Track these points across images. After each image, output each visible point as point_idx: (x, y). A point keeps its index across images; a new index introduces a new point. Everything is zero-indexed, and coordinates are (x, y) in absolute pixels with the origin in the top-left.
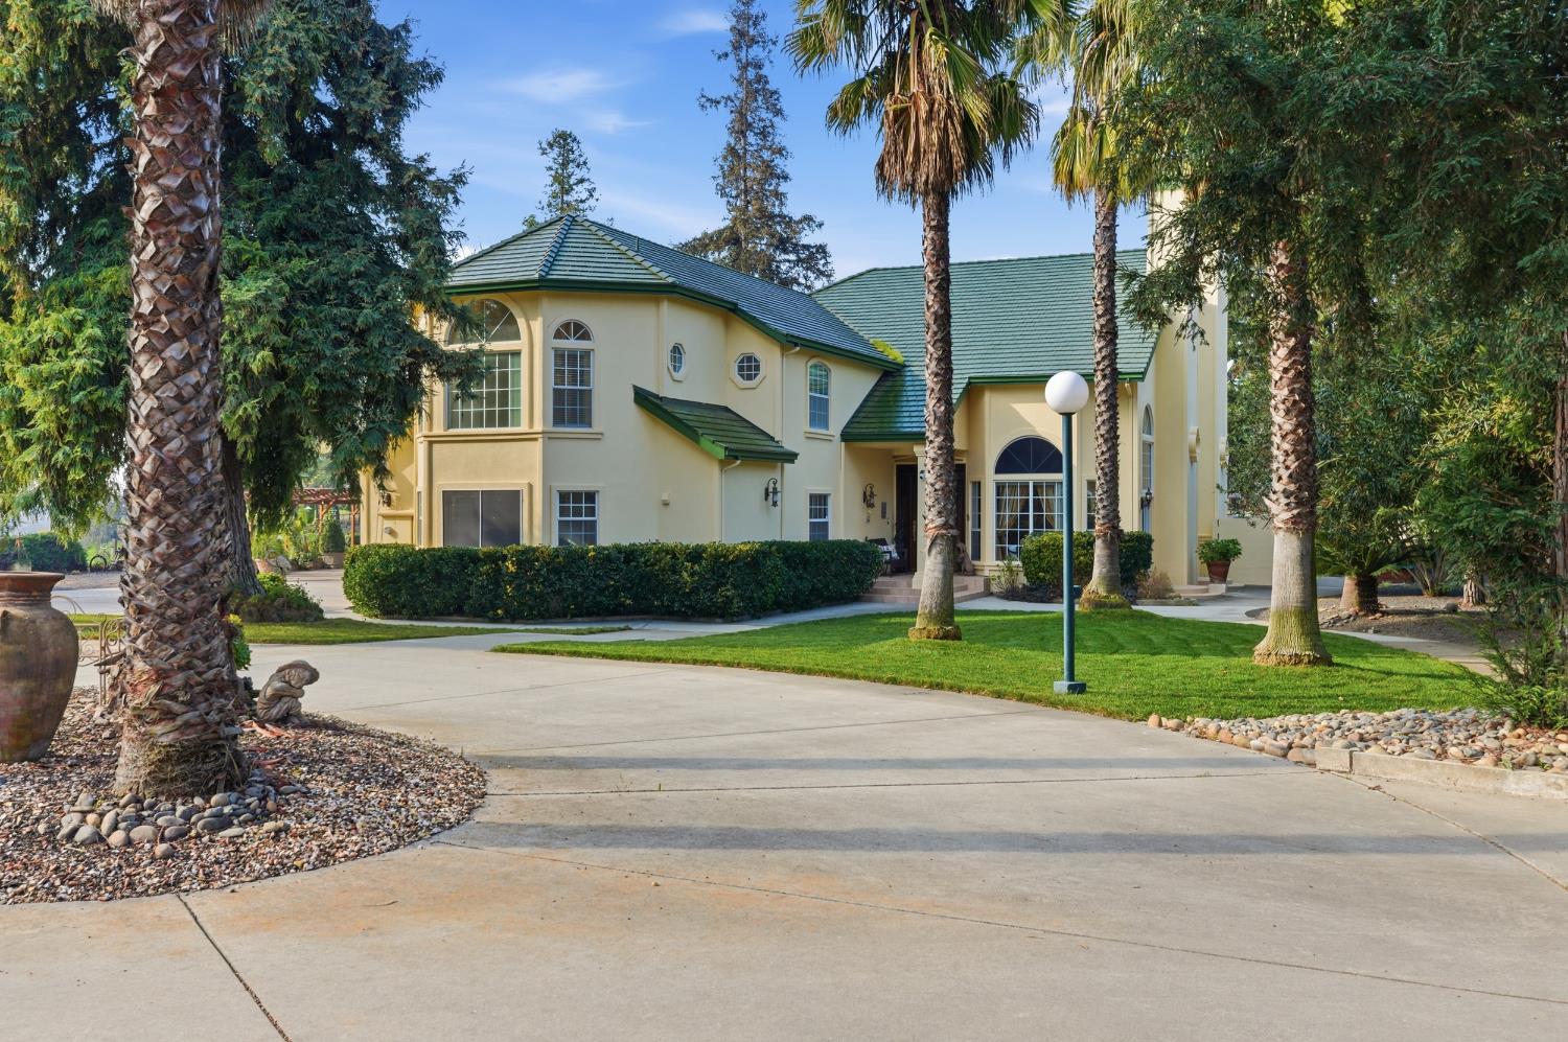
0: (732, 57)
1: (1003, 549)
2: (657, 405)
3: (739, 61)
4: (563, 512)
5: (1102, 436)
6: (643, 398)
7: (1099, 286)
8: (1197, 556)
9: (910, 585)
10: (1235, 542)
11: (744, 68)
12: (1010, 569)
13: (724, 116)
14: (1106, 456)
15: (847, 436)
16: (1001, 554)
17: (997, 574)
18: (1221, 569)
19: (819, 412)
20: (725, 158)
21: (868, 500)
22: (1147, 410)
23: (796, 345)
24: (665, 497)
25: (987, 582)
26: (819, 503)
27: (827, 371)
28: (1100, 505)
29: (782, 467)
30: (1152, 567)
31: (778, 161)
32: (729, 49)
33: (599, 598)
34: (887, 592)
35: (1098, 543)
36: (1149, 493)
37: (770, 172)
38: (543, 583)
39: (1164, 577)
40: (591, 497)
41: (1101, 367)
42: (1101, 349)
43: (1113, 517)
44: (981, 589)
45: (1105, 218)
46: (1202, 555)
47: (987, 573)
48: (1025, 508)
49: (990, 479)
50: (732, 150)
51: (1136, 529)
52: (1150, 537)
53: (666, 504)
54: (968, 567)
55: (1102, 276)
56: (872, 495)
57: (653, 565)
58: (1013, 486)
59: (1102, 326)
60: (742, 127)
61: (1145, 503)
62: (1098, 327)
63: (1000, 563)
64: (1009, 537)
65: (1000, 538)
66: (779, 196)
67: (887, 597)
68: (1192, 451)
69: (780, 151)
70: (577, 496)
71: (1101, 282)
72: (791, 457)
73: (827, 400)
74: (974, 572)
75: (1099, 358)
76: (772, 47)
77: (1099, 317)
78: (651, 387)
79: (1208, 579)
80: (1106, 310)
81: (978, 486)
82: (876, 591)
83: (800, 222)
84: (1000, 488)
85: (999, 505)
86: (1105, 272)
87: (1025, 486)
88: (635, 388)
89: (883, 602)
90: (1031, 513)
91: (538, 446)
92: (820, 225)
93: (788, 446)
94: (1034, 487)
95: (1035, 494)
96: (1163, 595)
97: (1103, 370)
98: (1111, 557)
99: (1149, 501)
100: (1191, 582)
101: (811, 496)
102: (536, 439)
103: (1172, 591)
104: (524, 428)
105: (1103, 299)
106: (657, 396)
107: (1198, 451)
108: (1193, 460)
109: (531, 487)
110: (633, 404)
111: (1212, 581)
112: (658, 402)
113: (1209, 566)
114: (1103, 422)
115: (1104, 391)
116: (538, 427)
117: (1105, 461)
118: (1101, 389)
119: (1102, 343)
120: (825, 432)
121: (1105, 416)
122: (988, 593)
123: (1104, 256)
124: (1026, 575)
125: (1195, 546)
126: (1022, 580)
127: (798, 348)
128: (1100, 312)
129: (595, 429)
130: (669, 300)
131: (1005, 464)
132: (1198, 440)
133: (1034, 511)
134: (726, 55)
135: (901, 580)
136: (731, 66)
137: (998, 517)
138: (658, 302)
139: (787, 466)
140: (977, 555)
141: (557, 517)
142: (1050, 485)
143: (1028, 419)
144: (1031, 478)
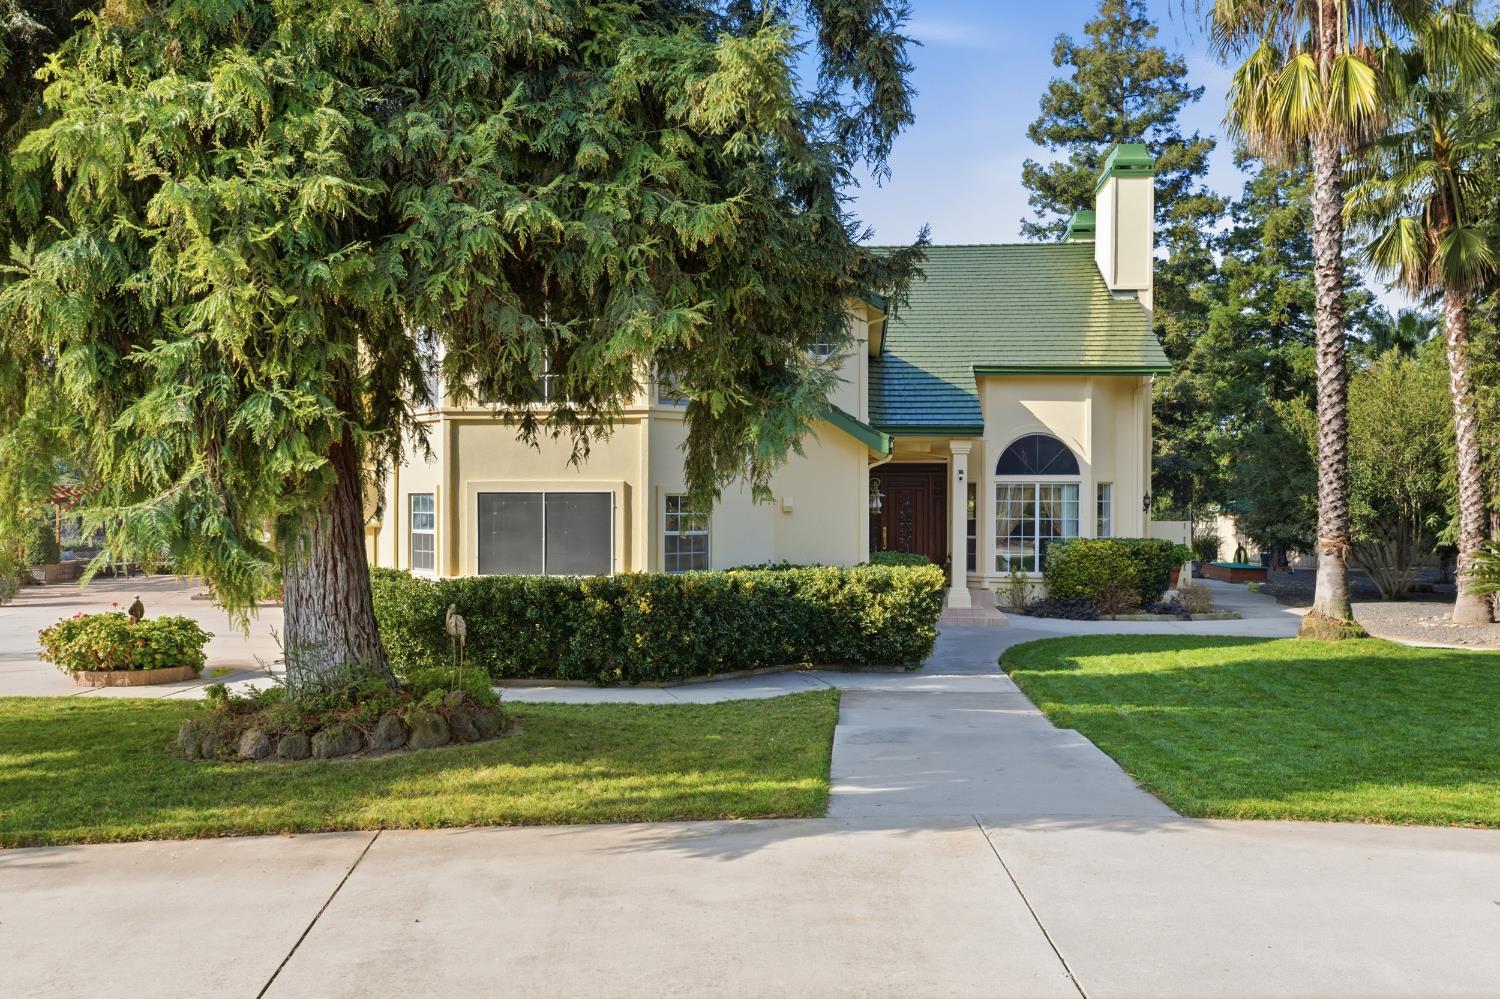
4: (670, 523)
24: (788, 502)
48: (1030, 513)
49: (990, 480)
58: (1017, 488)
65: (998, 546)
84: (1002, 490)
85: (1000, 509)
87: (1030, 489)
90: (1037, 519)
94: (1041, 489)
95: (1042, 496)
109: (628, 489)
116: (641, 402)
131: (1009, 463)
133: (1041, 515)
137: (999, 523)
140: (972, 566)
141: (663, 532)
142: (1059, 489)
143: (1036, 415)
144: (1038, 480)
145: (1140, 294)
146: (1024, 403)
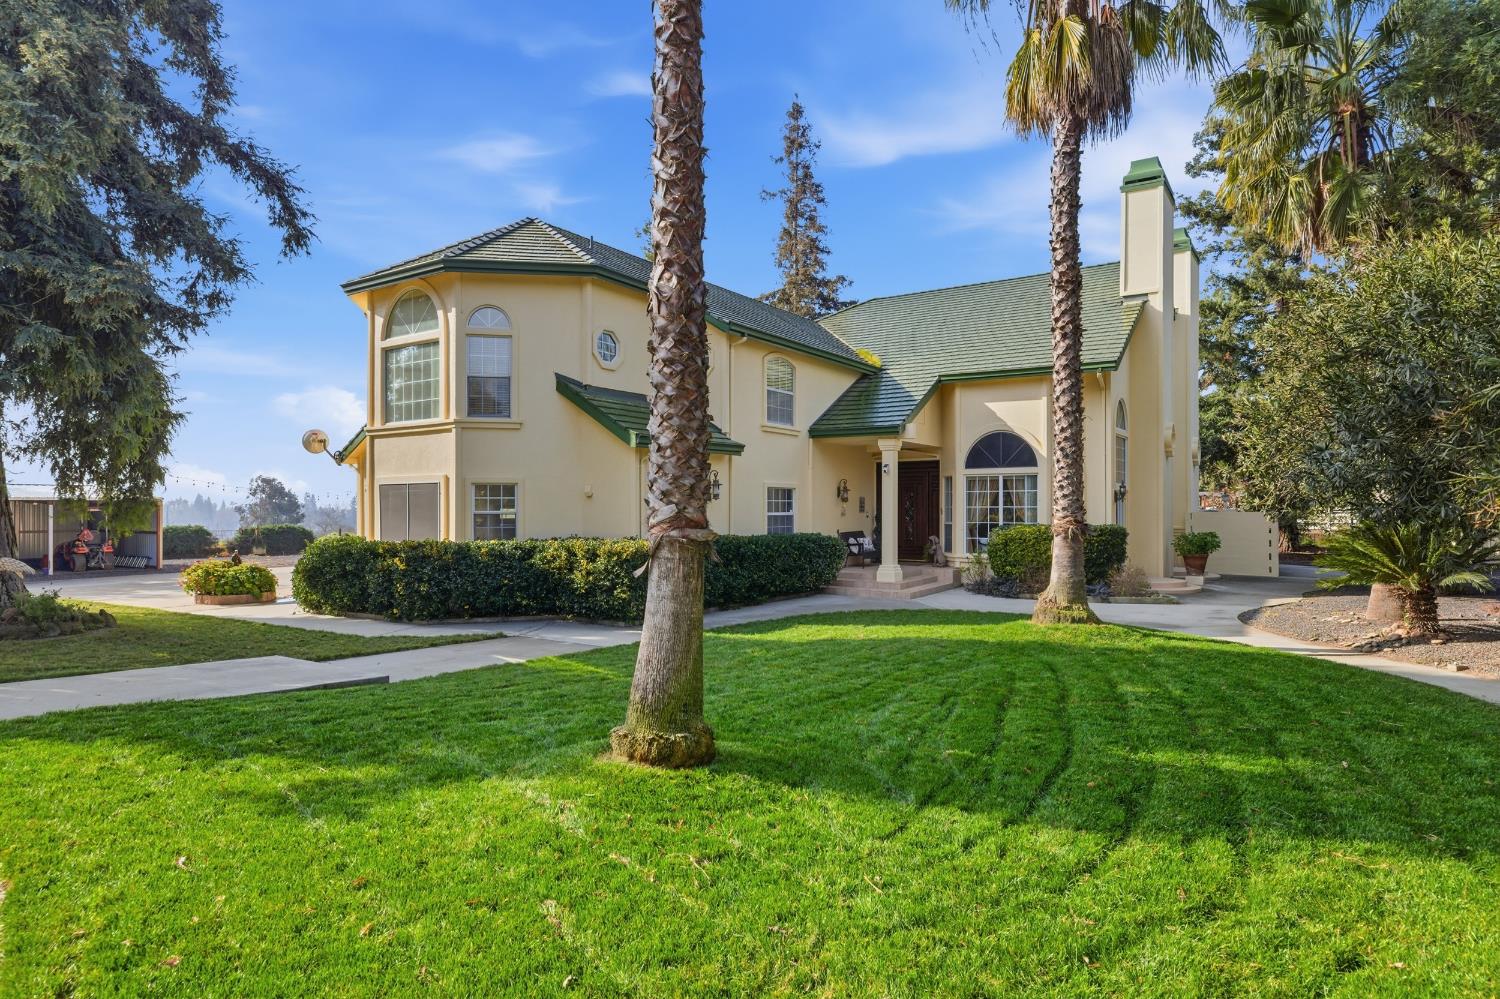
0: (786, 160)
1: (973, 542)
2: (577, 394)
3: (791, 163)
4: (479, 504)
5: (1062, 409)
6: (567, 388)
7: (1058, 225)
8: (1172, 548)
9: (875, 577)
10: (1213, 535)
11: (796, 167)
12: (979, 562)
13: (780, 207)
14: (1068, 433)
15: (815, 433)
16: (973, 546)
17: (966, 566)
18: (1198, 562)
19: (780, 408)
20: (782, 239)
21: (842, 493)
22: (1121, 404)
23: (743, 335)
24: (588, 489)
25: (958, 574)
26: (783, 497)
27: (793, 368)
28: (1059, 494)
29: (730, 460)
30: (1127, 562)
31: (821, 236)
32: (784, 155)
33: (492, 599)
34: (852, 585)
35: (1057, 541)
36: (1123, 486)
37: (814, 246)
38: (429, 581)
39: (1140, 573)
40: (510, 490)
41: (1060, 324)
42: (1061, 302)
43: (1077, 506)
44: (949, 580)
45: (1065, 143)
46: (1178, 546)
47: (957, 565)
48: (995, 502)
49: (961, 474)
50: (786, 232)
51: (1109, 522)
52: (1124, 530)
53: (589, 497)
54: (940, 559)
55: (1061, 213)
56: (846, 490)
57: (549, 562)
58: (983, 480)
59: (1061, 274)
60: (794, 214)
61: (1119, 496)
62: (1056, 276)
63: (970, 556)
64: (978, 531)
65: (971, 531)
66: (818, 262)
67: (850, 590)
68: (1167, 446)
69: (821, 229)
70: (495, 489)
71: (1060, 220)
72: (738, 449)
73: (791, 396)
74: (946, 564)
75: (1057, 313)
76: (816, 150)
77: (1058, 263)
78: (573, 374)
79: (1184, 570)
80: (1066, 254)
81: (949, 480)
82: (840, 584)
83: (835, 282)
84: (971, 482)
85: (970, 501)
86: (1065, 208)
87: (994, 481)
88: (558, 376)
89: (845, 595)
90: (1001, 507)
91: (450, 438)
92: (851, 283)
93: (735, 438)
94: (1005, 481)
95: (1005, 487)
96: (1140, 592)
97: (1062, 328)
98: (1074, 559)
99: (1123, 494)
100: (1166, 575)
101: (770, 490)
102: (449, 431)
103: (1148, 586)
104: (441, 419)
105: (1062, 240)
106: (579, 384)
107: (1174, 446)
108: (1168, 454)
109: (447, 479)
110: (556, 393)
111: (1189, 573)
112: (579, 390)
113: (1185, 558)
114: (1063, 392)
115: (1063, 354)
116: (453, 417)
117: (1066, 439)
118: (1060, 351)
119: (1062, 295)
120: (788, 427)
121: (1066, 385)
122: (958, 584)
123: (1063, 189)
124: (993, 568)
125: (1172, 539)
126: (990, 573)
127: (745, 338)
128: (1058, 258)
129: (514, 418)
130: (594, 283)
131: (976, 458)
132: (1173, 435)
133: (1005, 503)
134: (781, 159)
135: (866, 572)
136: (785, 167)
137: (969, 511)
138: (581, 285)
139: (735, 458)
140: (949, 548)
141: (472, 510)
142: (1020, 479)
143: (998, 414)
144: (1001, 472)
145: (1150, 297)
146: (988, 404)
